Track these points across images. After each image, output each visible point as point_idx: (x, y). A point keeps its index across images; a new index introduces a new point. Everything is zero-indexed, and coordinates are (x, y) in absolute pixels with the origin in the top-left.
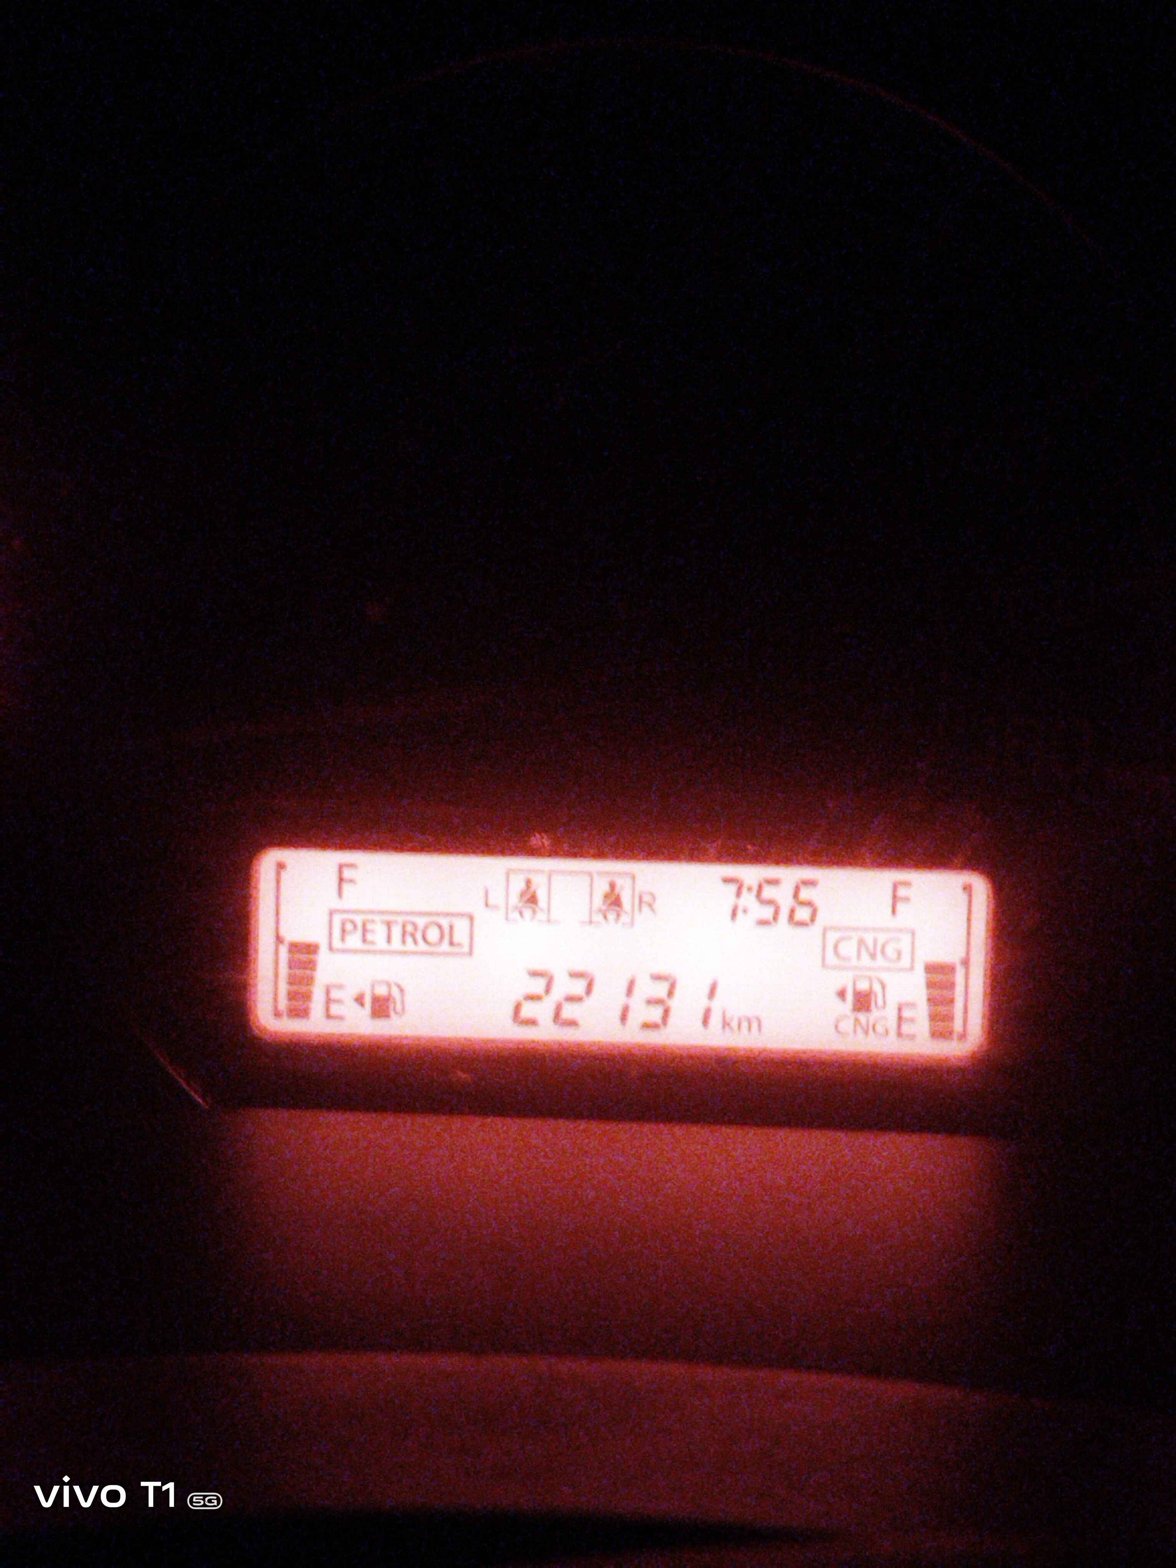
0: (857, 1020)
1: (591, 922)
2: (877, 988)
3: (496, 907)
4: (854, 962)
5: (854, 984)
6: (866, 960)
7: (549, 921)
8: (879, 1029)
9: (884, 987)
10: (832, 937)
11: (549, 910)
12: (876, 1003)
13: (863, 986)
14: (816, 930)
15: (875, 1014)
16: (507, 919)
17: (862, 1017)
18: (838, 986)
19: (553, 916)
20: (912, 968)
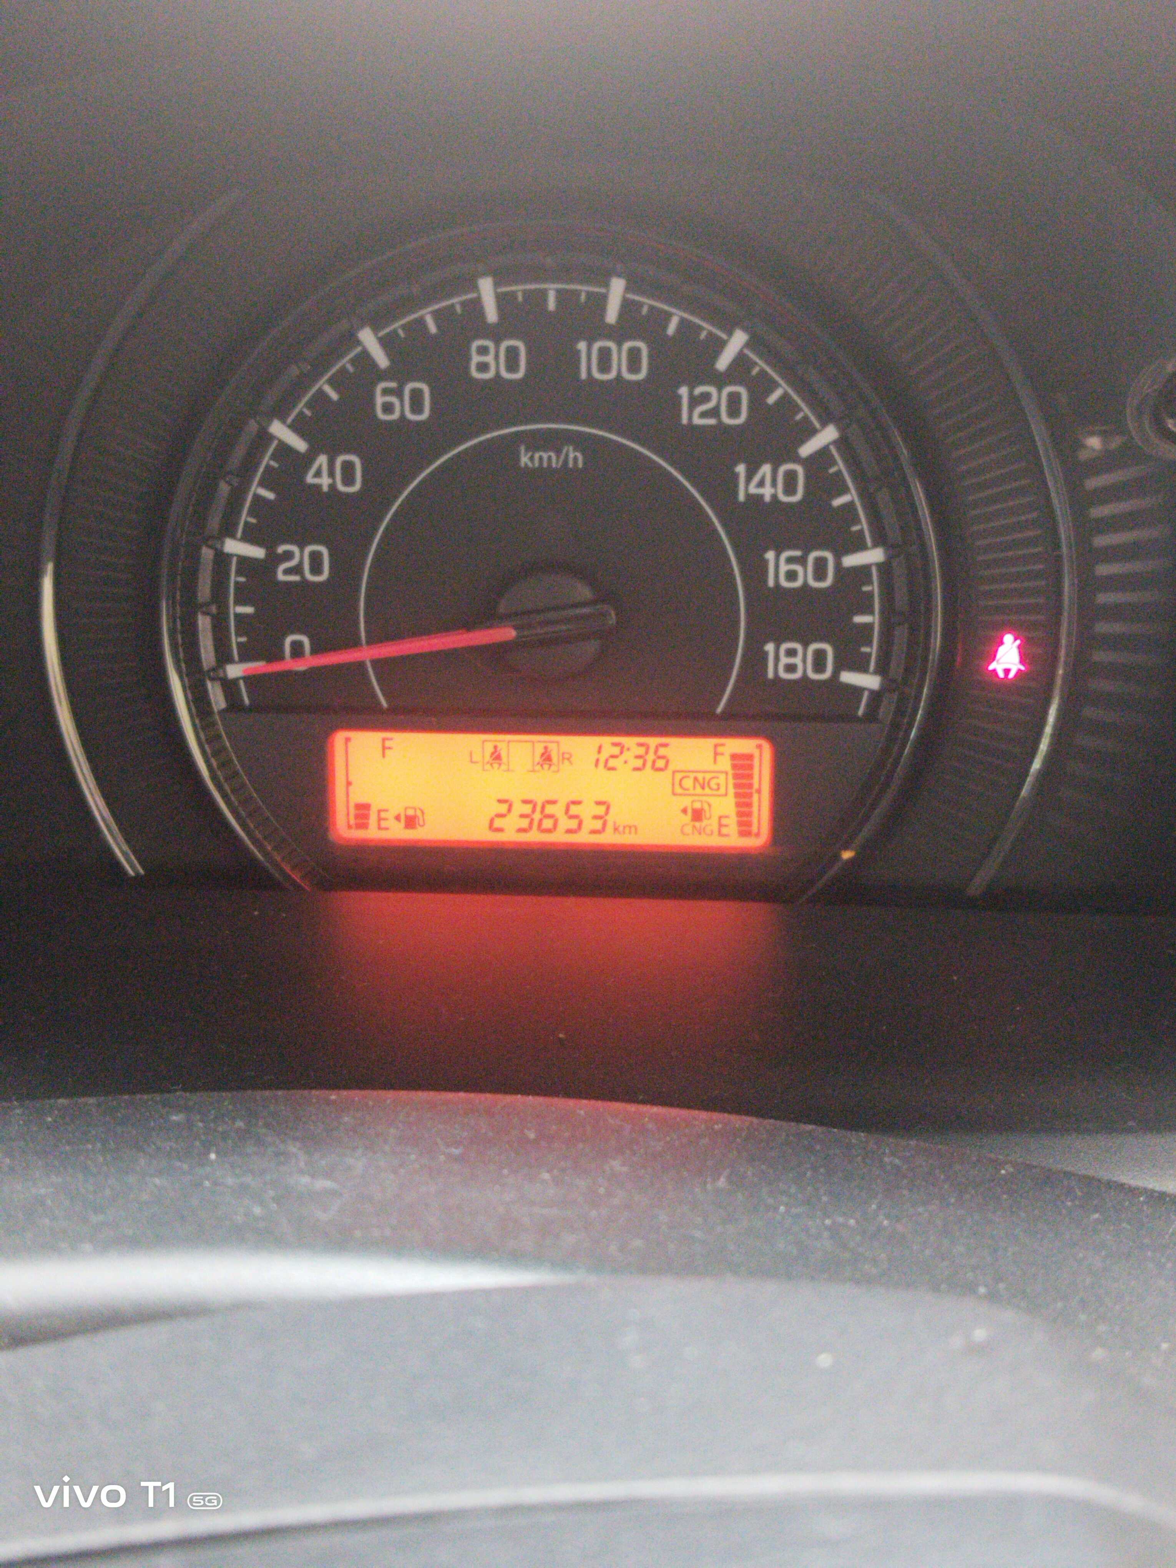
0: (694, 827)
1: (533, 771)
2: (706, 807)
3: (476, 762)
4: (691, 791)
5: (692, 805)
6: (699, 790)
7: (508, 770)
8: (708, 830)
9: (710, 805)
10: (678, 776)
11: (508, 763)
12: (705, 816)
13: (697, 805)
14: (668, 773)
15: (705, 822)
16: (484, 770)
17: (697, 824)
18: (682, 807)
19: (511, 767)
20: (726, 795)
